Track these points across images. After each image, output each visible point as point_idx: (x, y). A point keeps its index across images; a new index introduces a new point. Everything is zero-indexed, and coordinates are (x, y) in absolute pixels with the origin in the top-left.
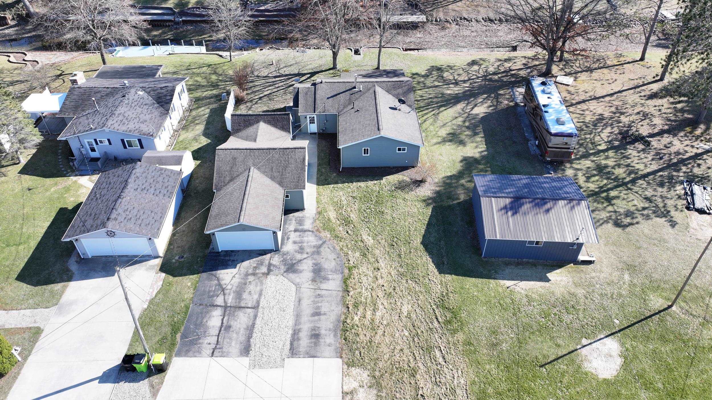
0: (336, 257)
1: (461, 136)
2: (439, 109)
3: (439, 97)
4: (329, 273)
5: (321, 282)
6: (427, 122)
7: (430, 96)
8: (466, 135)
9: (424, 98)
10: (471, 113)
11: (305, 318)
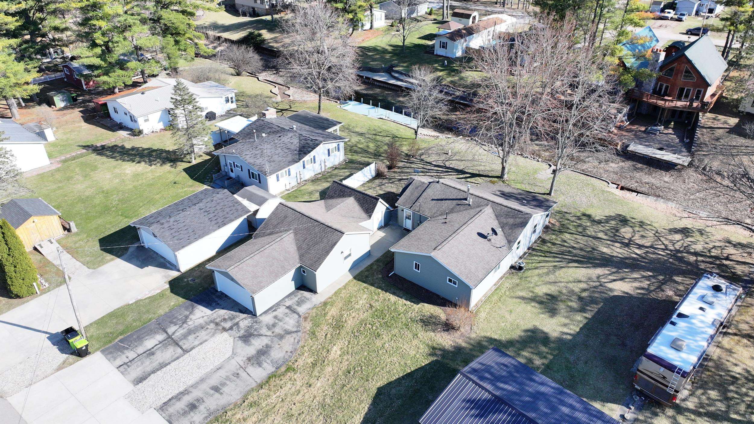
0: (289, 351)
1: (561, 303)
2: (569, 262)
3: (585, 251)
4: (268, 361)
5: (253, 364)
6: (537, 272)
7: (575, 245)
8: (568, 306)
9: (566, 244)
10: (606, 284)
11: (205, 386)
